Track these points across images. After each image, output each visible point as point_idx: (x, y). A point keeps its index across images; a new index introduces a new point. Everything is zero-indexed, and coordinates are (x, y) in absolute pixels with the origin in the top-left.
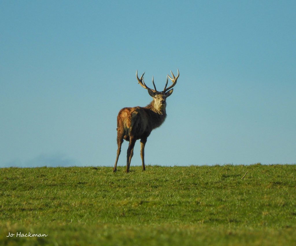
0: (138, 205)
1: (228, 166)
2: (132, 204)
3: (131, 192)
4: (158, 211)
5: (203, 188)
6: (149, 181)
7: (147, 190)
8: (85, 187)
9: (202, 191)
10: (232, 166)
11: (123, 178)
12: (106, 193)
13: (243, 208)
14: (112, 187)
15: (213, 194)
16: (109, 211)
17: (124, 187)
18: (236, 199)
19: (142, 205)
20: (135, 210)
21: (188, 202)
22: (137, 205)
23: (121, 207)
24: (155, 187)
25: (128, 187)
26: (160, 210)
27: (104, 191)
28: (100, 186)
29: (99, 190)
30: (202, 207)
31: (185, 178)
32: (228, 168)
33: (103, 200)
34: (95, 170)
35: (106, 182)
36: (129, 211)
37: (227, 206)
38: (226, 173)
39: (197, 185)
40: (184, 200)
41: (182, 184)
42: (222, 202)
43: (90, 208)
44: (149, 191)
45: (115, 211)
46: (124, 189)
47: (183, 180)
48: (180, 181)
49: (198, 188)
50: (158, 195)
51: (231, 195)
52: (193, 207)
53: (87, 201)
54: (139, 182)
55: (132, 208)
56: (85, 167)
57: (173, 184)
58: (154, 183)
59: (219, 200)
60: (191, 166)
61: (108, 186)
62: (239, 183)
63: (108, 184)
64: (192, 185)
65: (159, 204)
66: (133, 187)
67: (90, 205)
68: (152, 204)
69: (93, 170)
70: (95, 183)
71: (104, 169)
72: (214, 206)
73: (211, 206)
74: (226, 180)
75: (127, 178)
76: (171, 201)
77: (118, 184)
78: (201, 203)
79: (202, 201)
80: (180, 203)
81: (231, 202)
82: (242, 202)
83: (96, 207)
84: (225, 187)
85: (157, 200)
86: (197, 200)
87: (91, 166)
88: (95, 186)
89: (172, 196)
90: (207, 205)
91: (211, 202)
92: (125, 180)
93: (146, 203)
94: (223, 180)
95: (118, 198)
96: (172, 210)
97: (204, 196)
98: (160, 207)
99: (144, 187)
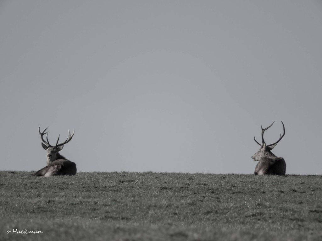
0: (47, 204)
1: (124, 173)
2: (41, 203)
3: (41, 193)
4: (62, 209)
5: (102, 191)
6: (58, 184)
7: (56, 191)
8: (3, 188)
9: (101, 193)
10: (127, 173)
11: (36, 181)
12: (21, 194)
13: (134, 207)
14: (25, 188)
15: (110, 196)
16: (22, 208)
17: (36, 188)
18: (129, 200)
19: (50, 203)
20: (43, 208)
21: (88, 202)
22: (45, 203)
23: (32, 205)
24: (62, 189)
25: (39, 189)
26: (65, 207)
27: (19, 191)
28: (16, 187)
29: (14, 191)
30: (100, 206)
31: (87, 182)
32: (124, 174)
33: (17, 198)
34: (13, 174)
35: (21, 184)
36: (39, 208)
37: (120, 206)
38: (122, 179)
39: (97, 188)
40: (85, 200)
41: (85, 187)
42: (117, 203)
43: (5, 205)
44: (57, 192)
45: (26, 208)
46: (36, 190)
47: (85, 183)
48: (83, 184)
49: (98, 190)
50: (63, 196)
51: (125, 197)
52: (92, 206)
53: (3, 199)
54: (49, 185)
55: (41, 206)
56: (4, 171)
57: (78, 187)
58: (61, 186)
59: (114, 201)
60: (93, 173)
61: (23, 187)
62: (132, 187)
63: (23, 185)
64: (93, 188)
65: (64, 203)
66: (44, 189)
67: (6, 202)
68: (58, 203)
69: (11, 174)
70: (12, 185)
71: (20, 173)
72: (110, 206)
73: (107, 205)
74: (122, 184)
75: (39, 181)
76: (74, 200)
77: (31, 186)
78: (98, 203)
79: (100, 201)
80: (81, 203)
81: (123, 203)
82: (133, 203)
83: (11, 205)
84: (120, 190)
85: (63, 199)
86: (95, 200)
87: (9, 170)
88: (11, 188)
89: (75, 197)
90: (104, 205)
91: (107, 202)
92: (37, 182)
93: (53, 202)
94: (119, 184)
95: (30, 197)
96: (75, 208)
97: (102, 197)
98: (64, 206)
99: (52, 189)
